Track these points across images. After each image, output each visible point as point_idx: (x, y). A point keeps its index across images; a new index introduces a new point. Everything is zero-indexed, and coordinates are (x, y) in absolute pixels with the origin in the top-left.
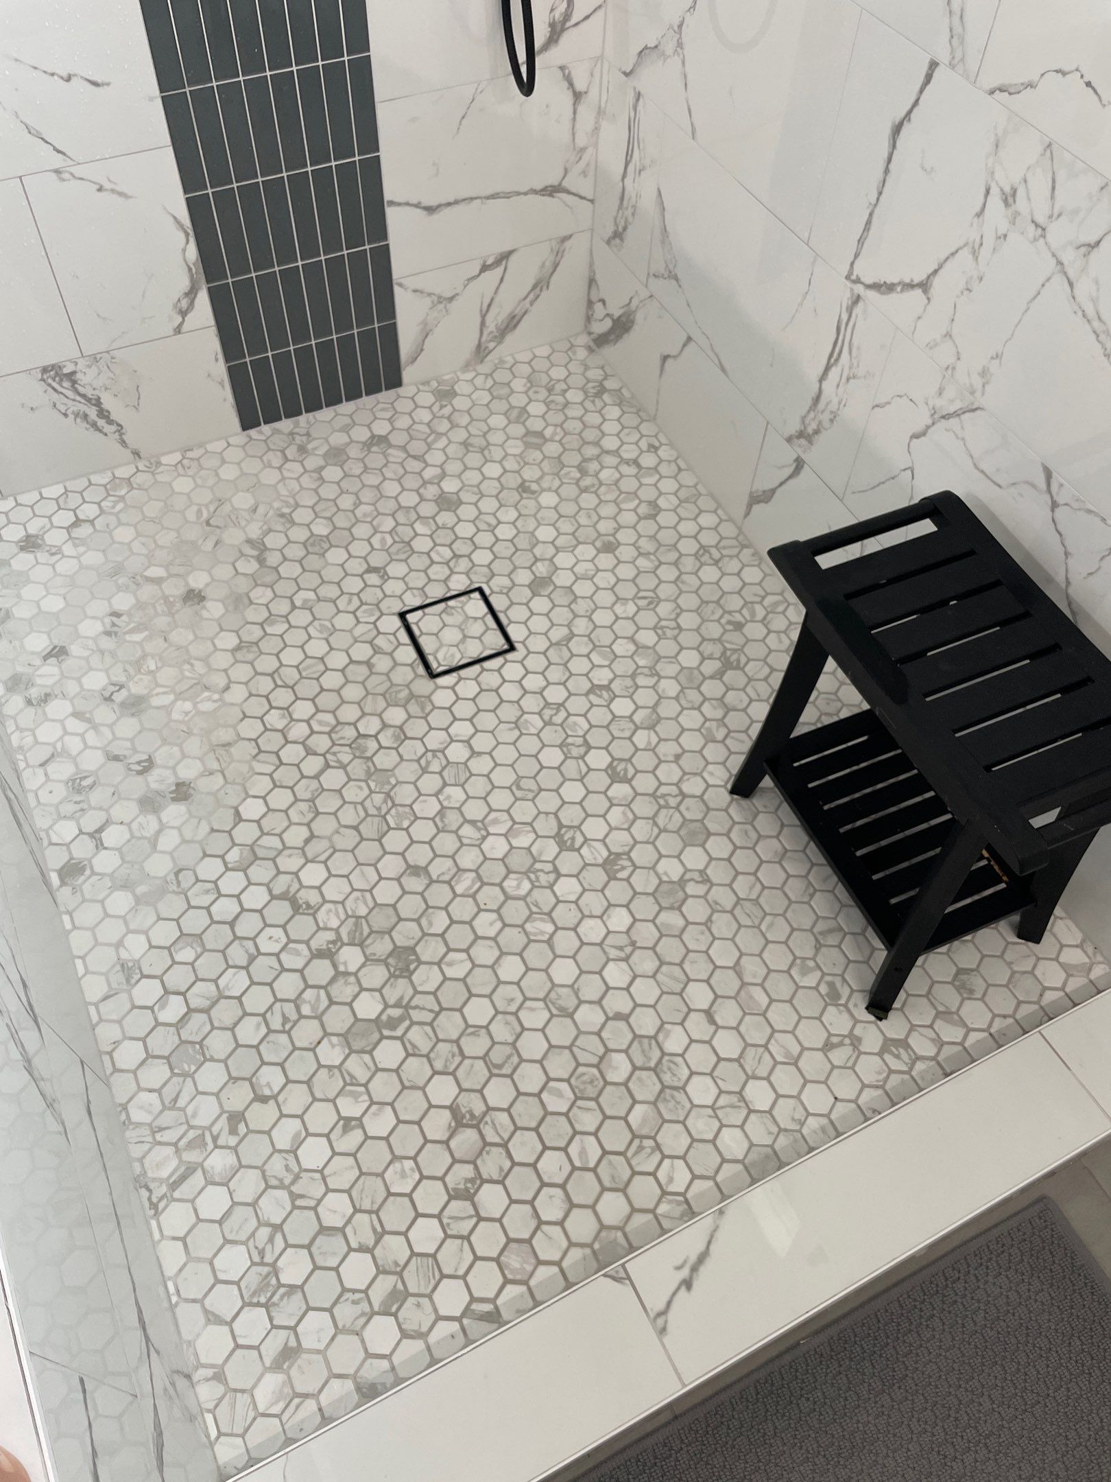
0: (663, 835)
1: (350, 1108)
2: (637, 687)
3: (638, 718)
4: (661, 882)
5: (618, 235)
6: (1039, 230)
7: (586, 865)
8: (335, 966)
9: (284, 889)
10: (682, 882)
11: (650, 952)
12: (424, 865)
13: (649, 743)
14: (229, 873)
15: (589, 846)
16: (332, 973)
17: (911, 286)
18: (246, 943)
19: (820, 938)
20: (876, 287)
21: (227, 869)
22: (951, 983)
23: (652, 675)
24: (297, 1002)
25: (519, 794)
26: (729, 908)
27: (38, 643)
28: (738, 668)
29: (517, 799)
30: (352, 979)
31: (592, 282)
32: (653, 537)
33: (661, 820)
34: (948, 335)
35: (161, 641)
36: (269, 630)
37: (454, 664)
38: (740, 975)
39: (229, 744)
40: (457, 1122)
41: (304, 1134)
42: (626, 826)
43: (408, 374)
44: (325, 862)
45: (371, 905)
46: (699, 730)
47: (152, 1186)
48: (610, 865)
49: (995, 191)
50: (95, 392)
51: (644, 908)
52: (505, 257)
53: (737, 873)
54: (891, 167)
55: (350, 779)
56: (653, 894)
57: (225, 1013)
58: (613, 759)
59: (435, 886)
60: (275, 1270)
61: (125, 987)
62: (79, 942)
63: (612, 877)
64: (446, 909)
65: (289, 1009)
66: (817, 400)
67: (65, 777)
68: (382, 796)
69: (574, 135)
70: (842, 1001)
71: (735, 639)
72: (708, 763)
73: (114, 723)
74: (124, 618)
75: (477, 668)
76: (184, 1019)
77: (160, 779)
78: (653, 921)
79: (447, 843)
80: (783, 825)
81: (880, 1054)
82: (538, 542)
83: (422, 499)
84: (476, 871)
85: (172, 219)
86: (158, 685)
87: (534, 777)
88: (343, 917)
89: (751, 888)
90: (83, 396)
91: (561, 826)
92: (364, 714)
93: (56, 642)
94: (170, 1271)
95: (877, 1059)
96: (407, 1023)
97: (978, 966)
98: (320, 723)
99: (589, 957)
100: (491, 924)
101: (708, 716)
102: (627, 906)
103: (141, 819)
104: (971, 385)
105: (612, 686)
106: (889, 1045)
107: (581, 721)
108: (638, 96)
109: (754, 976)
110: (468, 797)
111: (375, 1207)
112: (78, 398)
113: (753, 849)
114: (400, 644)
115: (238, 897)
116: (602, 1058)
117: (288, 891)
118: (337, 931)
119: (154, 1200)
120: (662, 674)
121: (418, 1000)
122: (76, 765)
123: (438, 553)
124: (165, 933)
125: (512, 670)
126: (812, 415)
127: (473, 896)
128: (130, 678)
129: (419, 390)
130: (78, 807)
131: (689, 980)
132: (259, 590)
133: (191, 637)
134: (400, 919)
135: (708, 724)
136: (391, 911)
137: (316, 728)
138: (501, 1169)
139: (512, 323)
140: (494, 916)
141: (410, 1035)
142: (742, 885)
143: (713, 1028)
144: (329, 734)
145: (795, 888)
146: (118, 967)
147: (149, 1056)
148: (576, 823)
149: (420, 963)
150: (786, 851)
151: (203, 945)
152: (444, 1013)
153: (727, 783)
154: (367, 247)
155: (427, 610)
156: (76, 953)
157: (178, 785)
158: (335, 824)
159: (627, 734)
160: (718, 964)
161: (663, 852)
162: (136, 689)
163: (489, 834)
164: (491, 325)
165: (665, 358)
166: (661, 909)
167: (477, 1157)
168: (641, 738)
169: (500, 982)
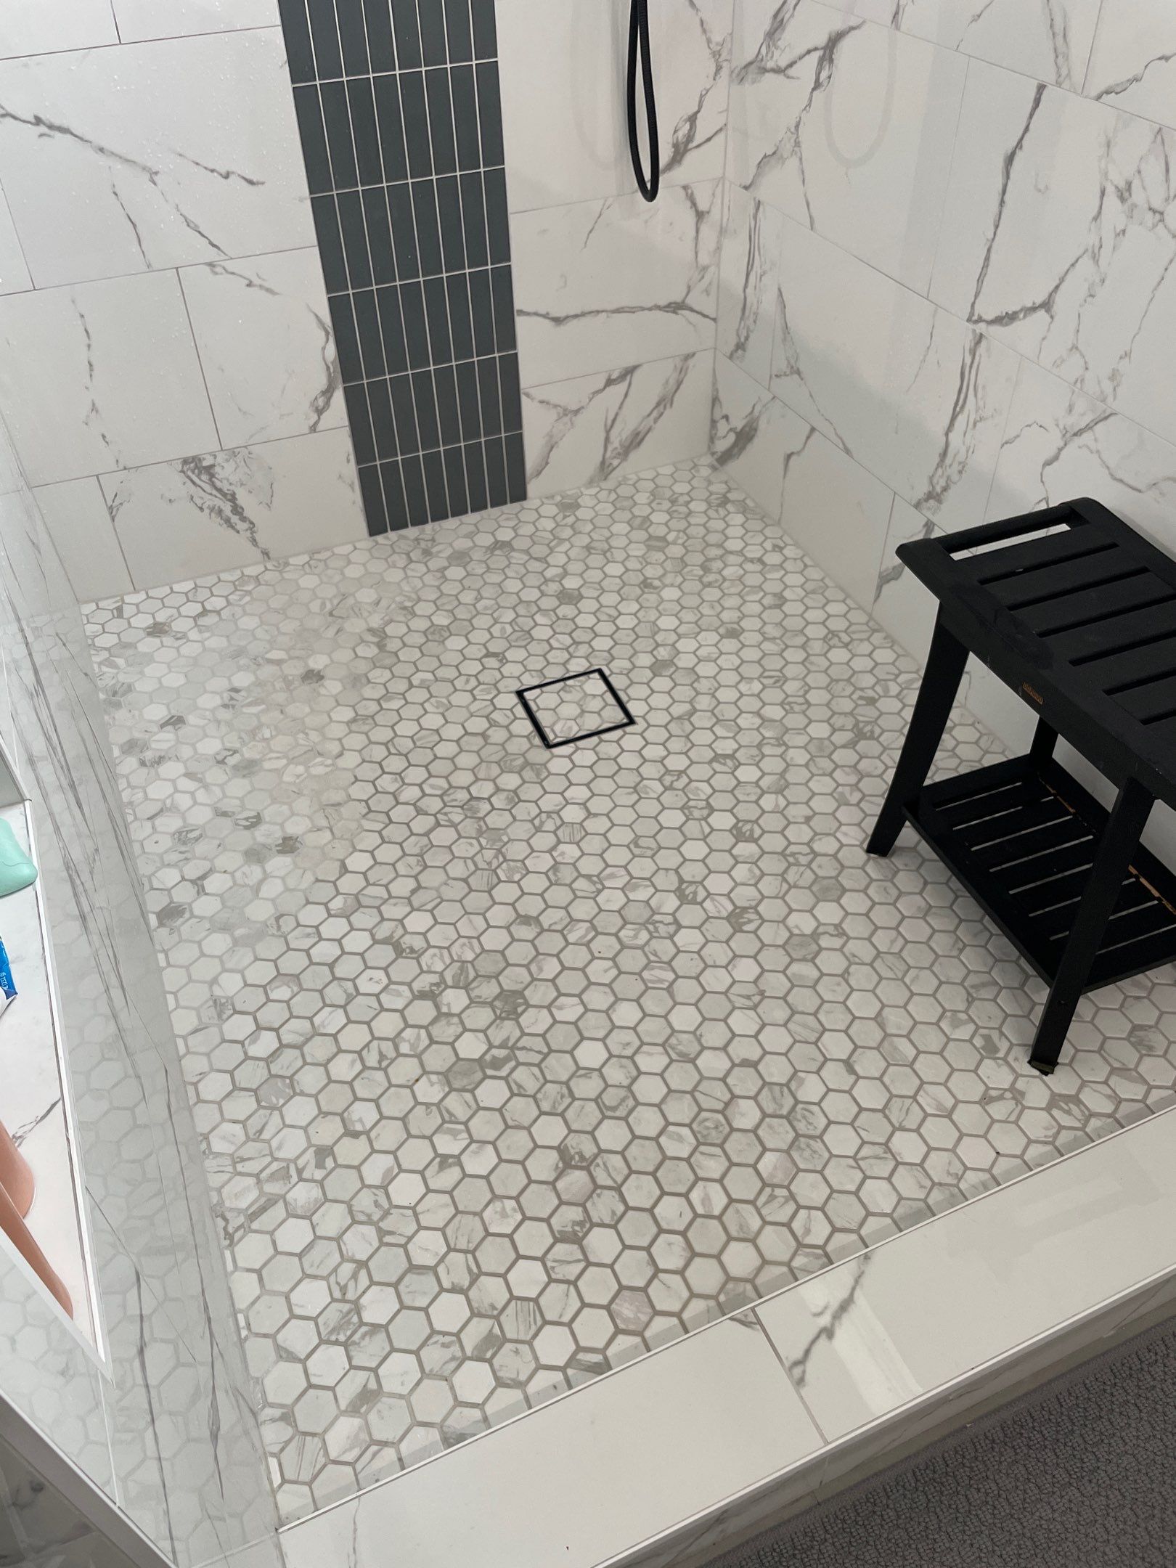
0: (793, 890)
1: (447, 1145)
2: (764, 756)
3: (764, 783)
4: (792, 935)
5: (740, 346)
6: (1158, 216)
7: (709, 917)
8: (437, 1007)
9: (388, 934)
10: (815, 936)
11: (781, 1002)
12: (535, 914)
13: (777, 805)
14: (331, 919)
15: (713, 900)
16: (434, 1013)
17: (1034, 309)
18: (344, 983)
19: (971, 991)
20: (999, 320)
21: (330, 915)
22: (1127, 1039)
23: (779, 745)
24: (395, 1040)
25: (637, 851)
26: (868, 960)
27: (157, 712)
28: (872, 738)
29: (634, 856)
30: (455, 1020)
31: (715, 400)
32: (780, 624)
33: (792, 876)
34: (1075, 347)
35: (277, 714)
36: (384, 706)
37: (571, 735)
38: (882, 1026)
39: (339, 804)
40: (564, 1162)
41: (396, 1170)
42: (752, 882)
43: (532, 488)
44: (431, 911)
45: (478, 950)
46: (831, 794)
47: (228, 1215)
48: (736, 919)
49: (1110, 190)
50: (232, 488)
51: (774, 959)
52: (629, 372)
53: (877, 928)
54: (1007, 197)
55: (460, 837)
56: (783, 946)
57: (318, 1050)
58: (738, 821)
59: (545, 934)
60: (357, 1308)
61: (216, 1021)
62: (172, 978)
63: (737, 929)
64: (557, 956)
65: (388, 1048)
66: (944, 454)
67: (173, 829)
68: (493, 852)
69: (696, 253)
70: (1001, 1054)
71: (868, 713)
72: (841, 824)
73: (226, 783)
74: (243, 693)
75: (595, 739)
76: (275, 1054)
77: (267, 834)
78: (784, 972)
79: (559, 895)
80: (926, 883)
81: (1048, 1109)
82: (660, 630)
83: (543, 594)
84: (590, 921)
85: (313, 318)
86: (271, 751)
87: (654, 837)
88: (448, 961)
89: (893, 942)
90: (220, 490)
91: (681, 881)
92: (477, 779)
93: (174, 712)
94: (241, 1304)
95: (1044, 1114)
96: (513, 1063)
97: (1157, 1022)
98: (432, 787)
99: (714, 1006)
100: (606, 971)
101: (841, 781)
102: (755, 957)
103: (246, 869)
104: (1102, 392)
105: (737, 755)
106: (1055, 1101)
107: (704, 786)
108: (758, 205)
109: (899, 1028)
110: (583, 854)
111: (472, 1247)
112: (215, 492)
113: (894, 904)
114: (516, 718)
115: (339, 941)
116: (727, 1104)
117: (391, 936)
118: (441, 974)
119: (230, 1230)
120: (790, 744)
121: (525, 1042)
122: (184, 820)
123: (558, 640)
124: (263, 973)
125: (631, 740)
126: (940, 471)
127: (587, 945)
128: (244, 743)
129: (543, 504)
130: (183, 856)
131: (825, 1030)
132: (378, 672)
133: (307, 710)
134: (508, 965)
135: (840, 789)
136: (499, 956)
137: (428, 791)
138: (614, 1213)
139: (636, 440)
140: (610, 963)
141: (514, 1075)
142: (882, 940)
143: (853, 1078)
144: (441, 796)
145: (942, 943)
146: (211, 1003)
147: (236, 1088)
148: (698, 879)
149: (528, 1006)
150: (931, 907)
151: (300, 985)
152: (553, 1055)
153: (862, 843)
154: (496, 355)
155: (545, 689)
156: (168, 988)
157: (285, 839)
158: (445, 877)
159: (754, 798)
160: (857, 1015)
161: (794, 906)
162: (249, 753)
163: (604, 887)
164: (615, 443)
165: (789, 457)
166: (792, 960)
167: (587, 1200)
168: (768, 802)
169: (614, 1027)
